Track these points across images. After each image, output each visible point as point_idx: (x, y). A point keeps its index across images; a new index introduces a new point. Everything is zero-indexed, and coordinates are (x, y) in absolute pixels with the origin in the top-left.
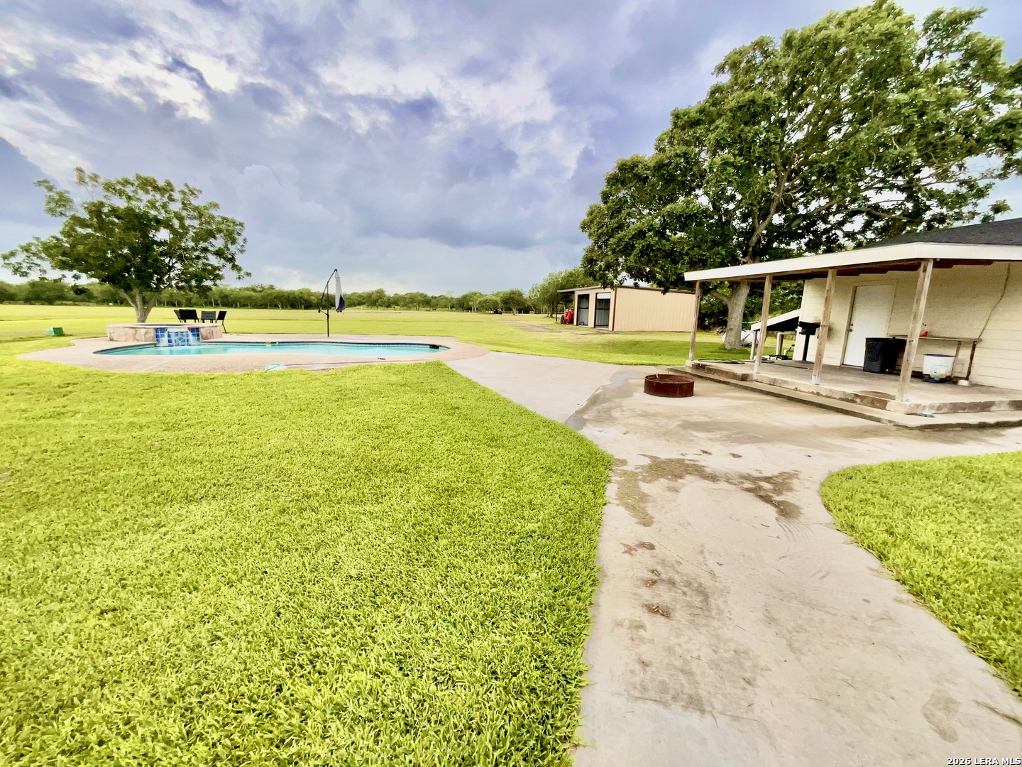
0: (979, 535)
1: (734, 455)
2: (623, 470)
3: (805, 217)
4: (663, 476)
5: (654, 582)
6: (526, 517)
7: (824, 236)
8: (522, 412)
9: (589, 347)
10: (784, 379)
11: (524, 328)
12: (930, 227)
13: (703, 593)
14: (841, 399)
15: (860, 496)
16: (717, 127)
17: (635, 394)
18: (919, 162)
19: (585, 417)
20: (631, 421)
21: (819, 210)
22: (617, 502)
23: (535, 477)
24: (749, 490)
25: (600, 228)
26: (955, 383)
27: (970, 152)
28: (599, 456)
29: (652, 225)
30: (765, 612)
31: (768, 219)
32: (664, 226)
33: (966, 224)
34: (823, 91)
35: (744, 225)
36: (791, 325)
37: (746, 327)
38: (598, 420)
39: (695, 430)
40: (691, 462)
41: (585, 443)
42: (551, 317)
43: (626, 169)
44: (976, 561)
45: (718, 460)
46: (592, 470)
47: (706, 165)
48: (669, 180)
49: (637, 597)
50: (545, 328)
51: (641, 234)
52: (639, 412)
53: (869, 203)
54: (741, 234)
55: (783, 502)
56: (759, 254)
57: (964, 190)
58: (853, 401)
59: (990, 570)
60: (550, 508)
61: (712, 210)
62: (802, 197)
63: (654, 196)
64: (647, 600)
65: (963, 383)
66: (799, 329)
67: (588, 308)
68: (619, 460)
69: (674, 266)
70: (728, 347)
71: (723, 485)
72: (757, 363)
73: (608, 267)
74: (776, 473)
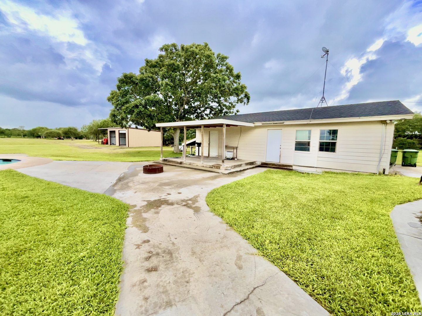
0: (242, 203)
1: (179, 193)
2: (135, 210)
3: (194, 107)
4: (152, 208)
5: (150, 257)
6: (79, 250)
7: (200, 114)
8: (77, 192)
9: (117, 155)
10: (193, 162)
11: (79, 147)
12: (224, 115)
13: (170, 253)
14: (209, 167)
15: (216, 199)
16: (162, 70)
17: (139, 174)
18: (220, 95)
19: (115, 188)
20: (138, 186)
21: (198, 105)
22: (132, 225)
23: (85, 226)
24: (184, 205)
25: (117, 101)
26: (234, 159)
27: (231, 95)
28: (122, 206)
29: (141, 103)
30: (192, 251)
31: (183, 106)
32: (146, 104)
33: (232, 115)
34: (194, 67)
35: (176, 108)
36: (193, 144)
37: (180, 144)
38: (122, 189)
39: (165, 186)
40: (164, 199)
41: (115, 201)
42: (96, 141)
43: (127, 78)
44: (242, 210)
45: (174, 197)
46: (119, 214)
47: (160, 83)
48: (147, 86)
49: (143, 267)
50: (92, 147)
51: (137, 106)
52: (141, 182)
53: (210, 105)
54: (176, 110)
55: (196, 207)
56: (182, 118)
57: (230, 105)
58: (212, 168)
59: (245, 212)
60: (95, 240)
61: (164, 100)
62: (192, 100)
63: (141, 92)
64: (147, 267)
65: (236, 159)
66: (196, 145)
67: (115, 137)
68: (132, 206)
69: (151, 121)
70: (175, 152)
71: (176, 206)
72: (184, 157)
73: (123, 119)
74: (193, 197)
